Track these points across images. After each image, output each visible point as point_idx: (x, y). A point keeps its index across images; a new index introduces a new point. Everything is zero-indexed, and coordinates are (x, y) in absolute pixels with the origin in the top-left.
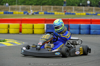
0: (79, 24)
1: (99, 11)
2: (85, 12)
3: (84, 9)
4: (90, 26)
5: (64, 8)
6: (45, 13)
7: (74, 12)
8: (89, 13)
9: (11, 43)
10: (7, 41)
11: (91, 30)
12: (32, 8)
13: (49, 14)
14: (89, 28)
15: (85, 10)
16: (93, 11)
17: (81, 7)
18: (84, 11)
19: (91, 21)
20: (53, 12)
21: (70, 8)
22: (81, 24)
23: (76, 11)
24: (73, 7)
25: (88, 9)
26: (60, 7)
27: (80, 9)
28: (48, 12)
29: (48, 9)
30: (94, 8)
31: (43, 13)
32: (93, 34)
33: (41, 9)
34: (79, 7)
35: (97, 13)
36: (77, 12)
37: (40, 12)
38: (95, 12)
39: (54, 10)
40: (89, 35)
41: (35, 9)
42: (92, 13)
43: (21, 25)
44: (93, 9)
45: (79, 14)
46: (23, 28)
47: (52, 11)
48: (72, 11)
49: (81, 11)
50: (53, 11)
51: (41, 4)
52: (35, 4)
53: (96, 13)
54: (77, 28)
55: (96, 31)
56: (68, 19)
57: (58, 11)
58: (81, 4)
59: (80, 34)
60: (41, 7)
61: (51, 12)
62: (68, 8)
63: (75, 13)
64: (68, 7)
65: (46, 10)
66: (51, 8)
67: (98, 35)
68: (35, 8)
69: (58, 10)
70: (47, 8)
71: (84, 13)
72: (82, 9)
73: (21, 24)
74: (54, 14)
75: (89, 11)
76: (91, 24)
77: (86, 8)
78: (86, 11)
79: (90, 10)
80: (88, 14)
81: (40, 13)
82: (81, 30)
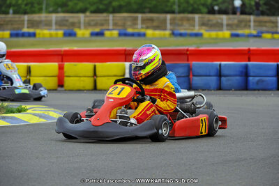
0: (219, 63)
1: (266, 26)
2: (227, 30)
3: (225, 22)
4: (246, 67)
5: (171, 20)
6: (120, 35)
7: (199, 29)
8: (240, 32)
9: (40, 116)
10: (28, 112)
11: (251, 78)
12: (87, 19)
13: (133, 35)
14: (245, 73)
15: (228, 25)
16: (250, 26)
17: (218, 16)
18: (225, 27)
19: (249, 54)
20: (143, 31)
21: (188, 19)
22: (223, 63)
23: (204, 27)
24: (197, 16)
25: (236, 22)
26: (162, 16)
27: (214, 22)
28: (130, 30)
29: (129, 23)
30: (252, 18)
31: (115, 33)
32: (255, 90)
33: (111, 22)
34: (211, 17)
35: (262, 33)
36: (206, 31)
37: (108, 30)
38: (254, 30)
39: (144, 26)
40: (246, 92)
41: (92, 23)
42: (247, 32)
43: (61, 68)
44: (250, 21)
45: (213, 34)
46: (66, 74)
47: (139, 28)
48: (194, 26)
49: (219, 26)
50: (142, 28)
51: (111, 9)
52: (93, 8)
53: (258, 33)
54: (212, 74)
55: (263, 81)
56: (187, 50)
57: (156, 28)
58: (216, 8)
59: (220, 88)
60: (111, 16)
61: (136, 31)
62: (182, 19)
63: (202, 31)
64: (182, 15)
65: (124, 25)
66: (136, 19)
67: (270, 92)
68: (93, 20)
69: (155, 24)
70: (125, 19)
71: (227, 34)
72: (219, 21)
73: (61, 63)
74: (144, 35)
75: (238, 26)
76: (249, 61)
77: (230, 19)
78: (230, 26)
79: (243, 24)
80: (237, 35)
81: (107, 33)
82: (223, 78)
